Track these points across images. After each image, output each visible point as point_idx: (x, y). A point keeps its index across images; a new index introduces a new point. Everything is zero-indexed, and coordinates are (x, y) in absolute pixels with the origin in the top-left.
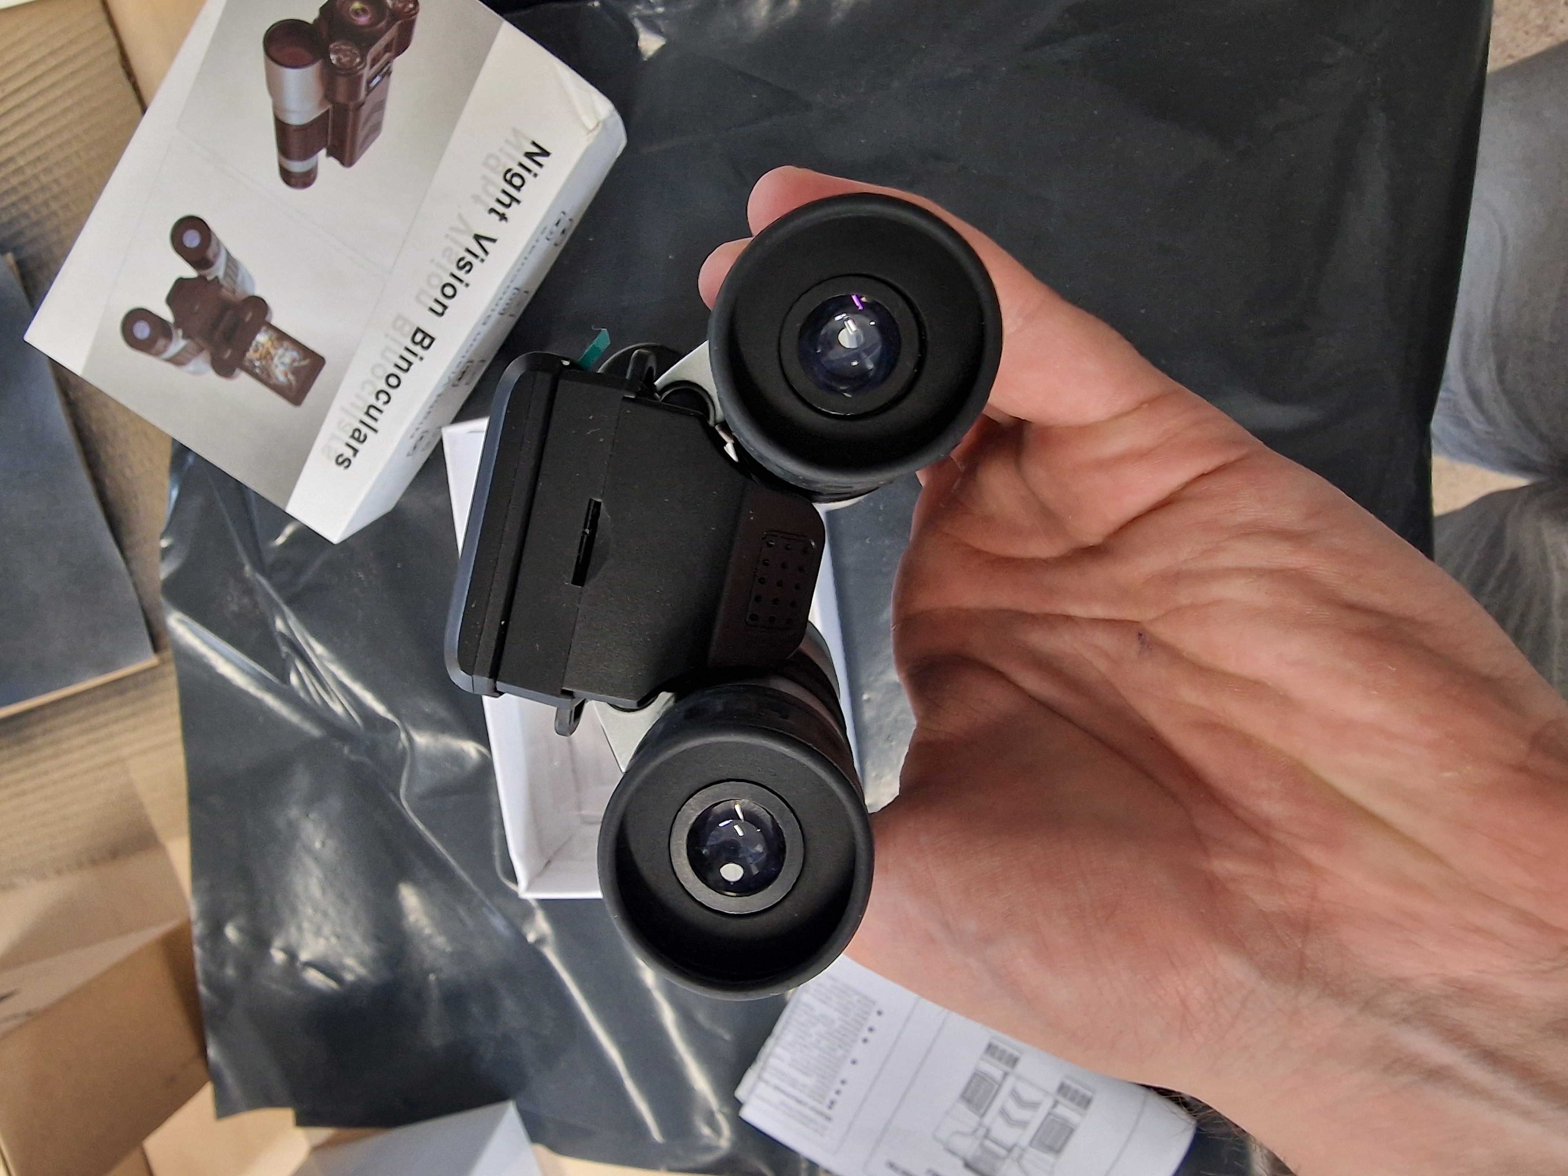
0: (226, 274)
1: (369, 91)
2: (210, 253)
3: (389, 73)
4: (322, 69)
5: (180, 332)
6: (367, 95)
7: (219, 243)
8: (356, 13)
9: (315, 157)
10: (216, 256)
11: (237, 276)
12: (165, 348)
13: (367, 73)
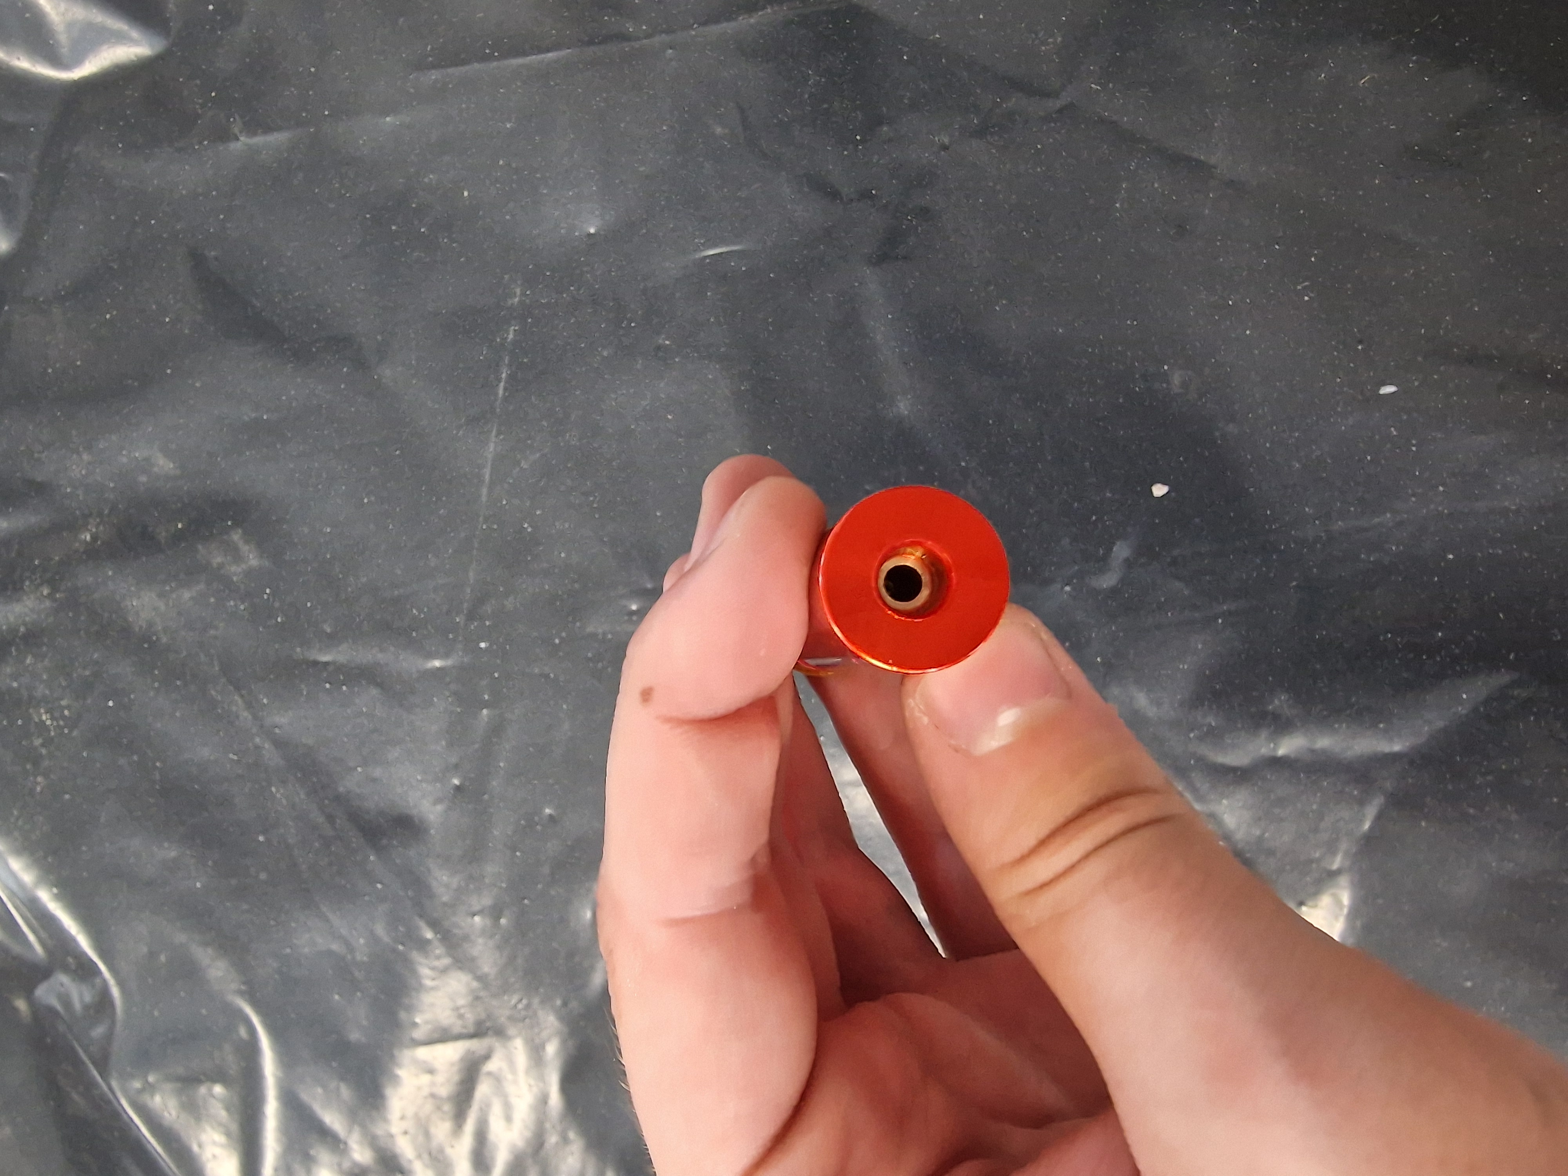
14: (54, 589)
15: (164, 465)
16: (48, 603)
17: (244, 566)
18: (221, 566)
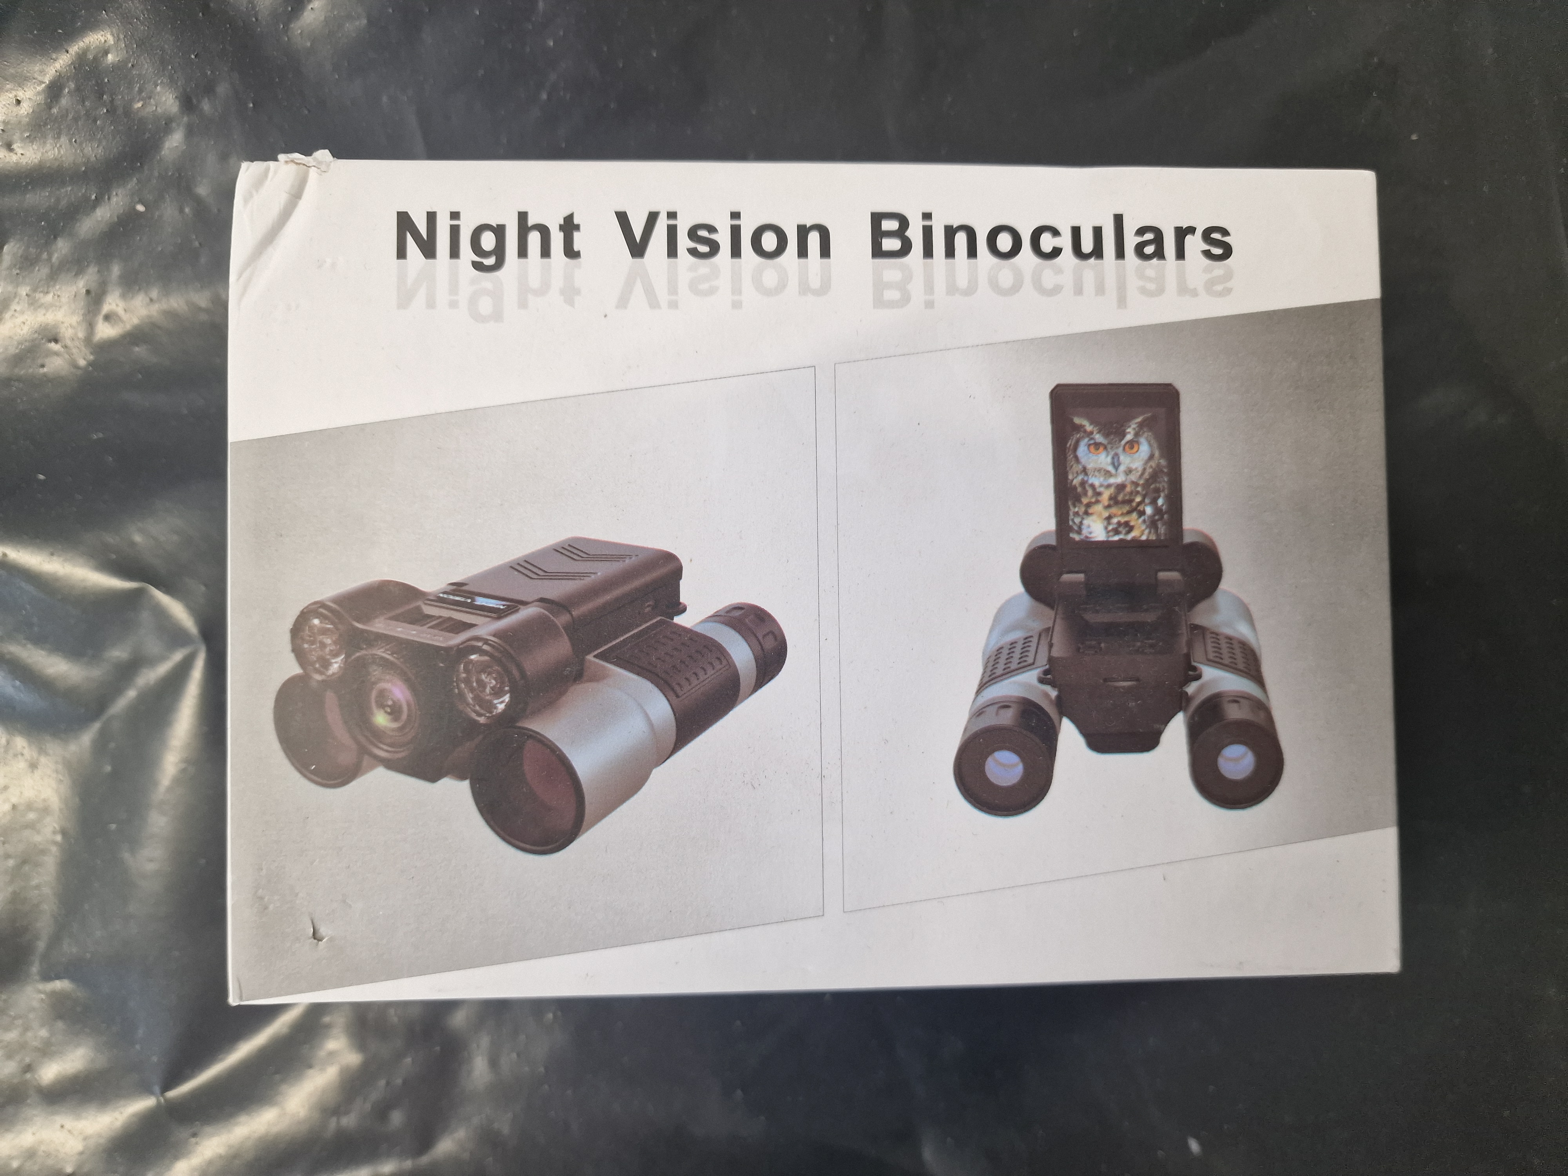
0: (1024, 666)
1: (514, 605)
2: (1007, 718)
3: (458, 587)
4: (537, 712)
5: (1191, 688)
6: (524, 603)
7: (978, 713)
8: (394, 712)
9: (699, 630)
10: (1003, 704)
11: (1013, 644)
12: (1238, 698)
13: (486, 628)
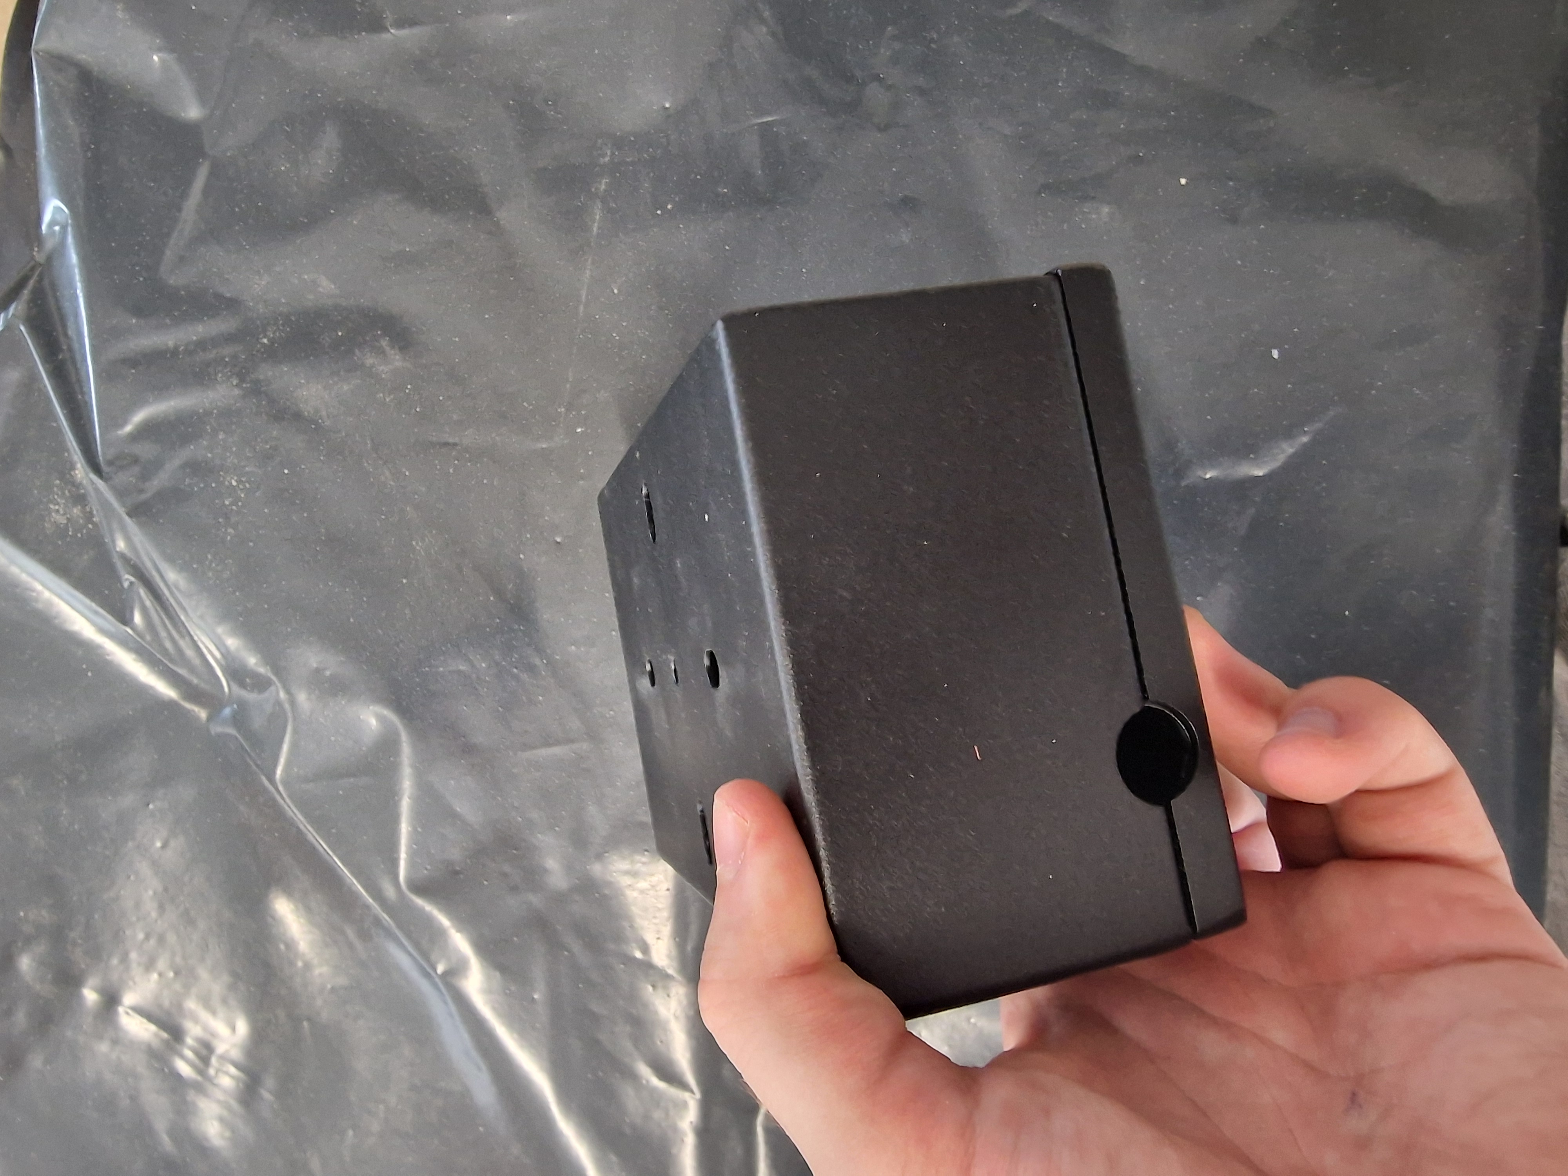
14: (242, 380)
15: (326, 286)
16: (237, 392)
17: (390, 367)
18: (372, 366)
